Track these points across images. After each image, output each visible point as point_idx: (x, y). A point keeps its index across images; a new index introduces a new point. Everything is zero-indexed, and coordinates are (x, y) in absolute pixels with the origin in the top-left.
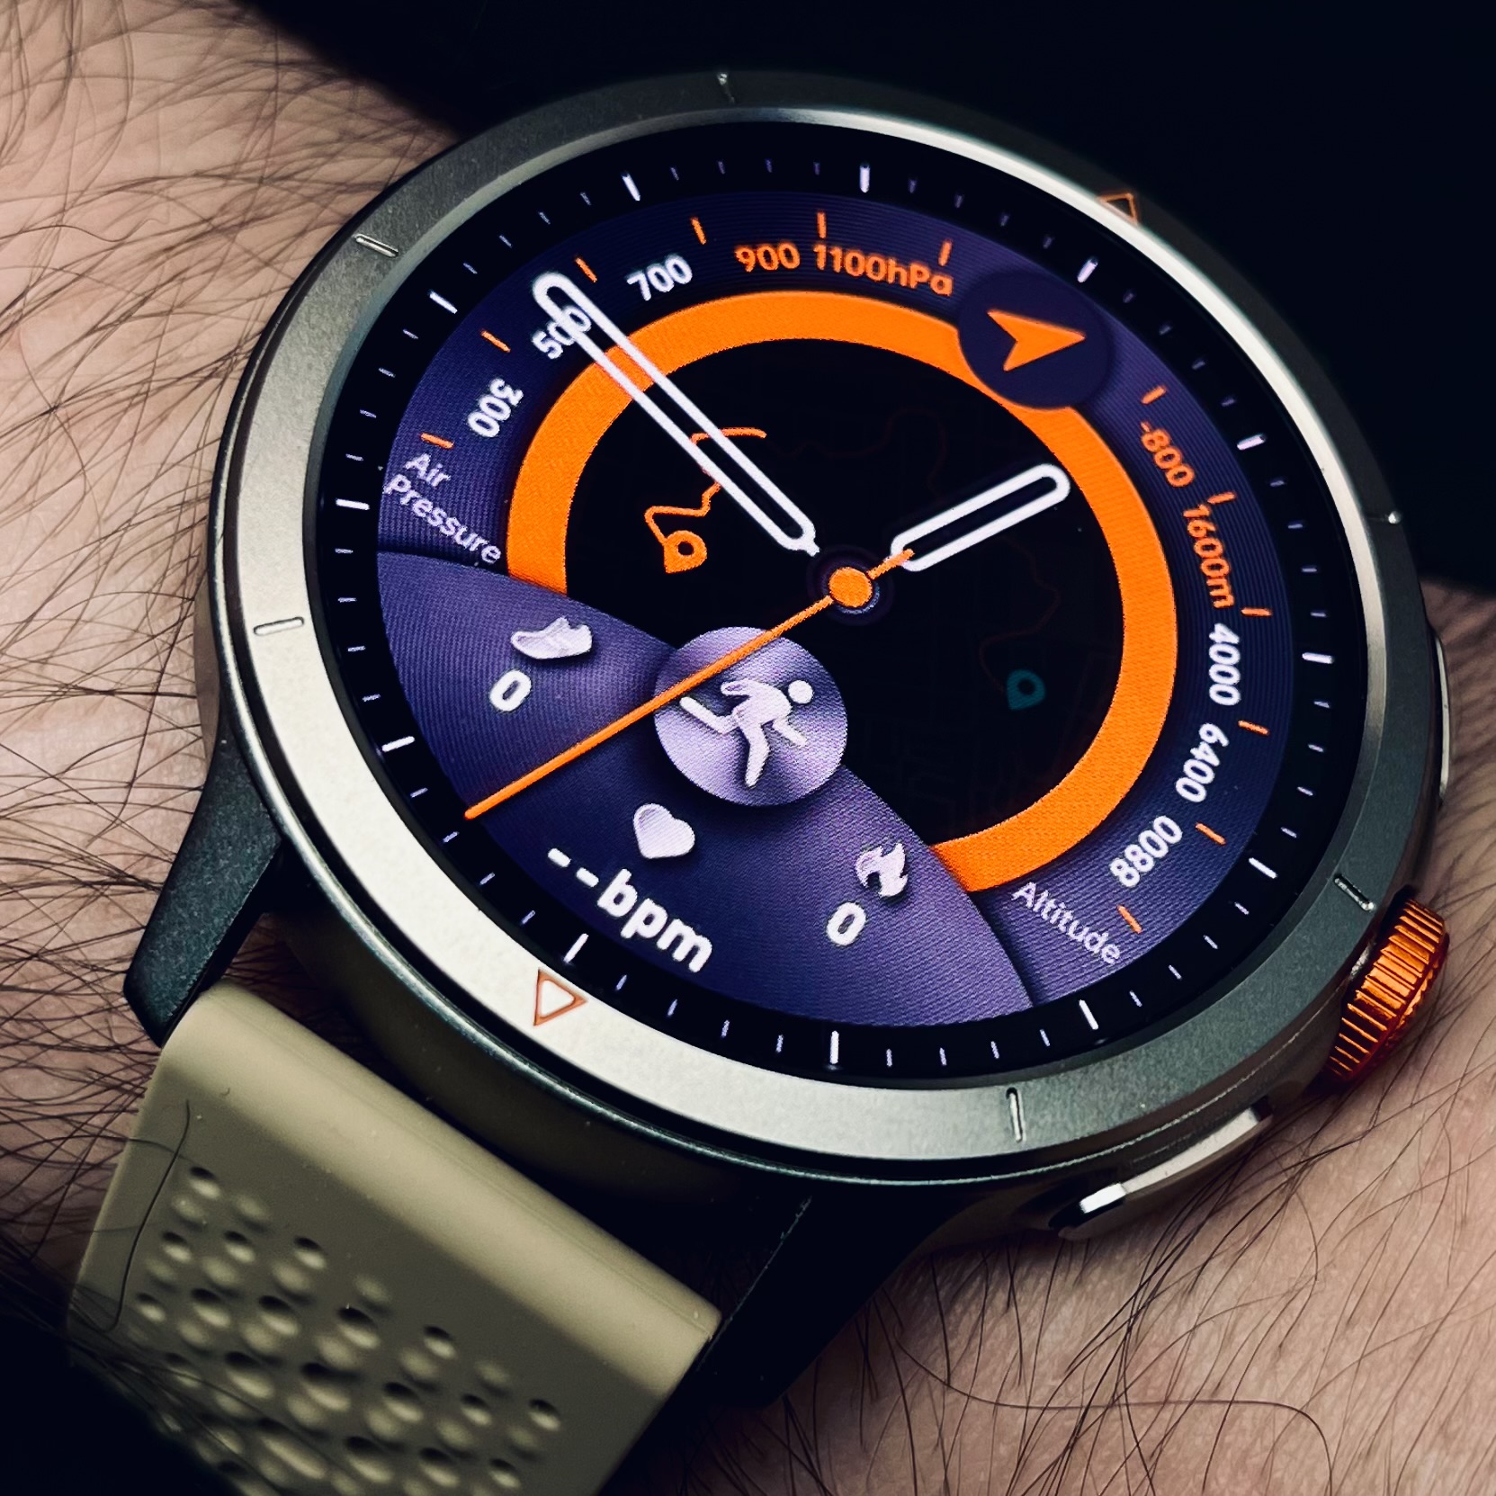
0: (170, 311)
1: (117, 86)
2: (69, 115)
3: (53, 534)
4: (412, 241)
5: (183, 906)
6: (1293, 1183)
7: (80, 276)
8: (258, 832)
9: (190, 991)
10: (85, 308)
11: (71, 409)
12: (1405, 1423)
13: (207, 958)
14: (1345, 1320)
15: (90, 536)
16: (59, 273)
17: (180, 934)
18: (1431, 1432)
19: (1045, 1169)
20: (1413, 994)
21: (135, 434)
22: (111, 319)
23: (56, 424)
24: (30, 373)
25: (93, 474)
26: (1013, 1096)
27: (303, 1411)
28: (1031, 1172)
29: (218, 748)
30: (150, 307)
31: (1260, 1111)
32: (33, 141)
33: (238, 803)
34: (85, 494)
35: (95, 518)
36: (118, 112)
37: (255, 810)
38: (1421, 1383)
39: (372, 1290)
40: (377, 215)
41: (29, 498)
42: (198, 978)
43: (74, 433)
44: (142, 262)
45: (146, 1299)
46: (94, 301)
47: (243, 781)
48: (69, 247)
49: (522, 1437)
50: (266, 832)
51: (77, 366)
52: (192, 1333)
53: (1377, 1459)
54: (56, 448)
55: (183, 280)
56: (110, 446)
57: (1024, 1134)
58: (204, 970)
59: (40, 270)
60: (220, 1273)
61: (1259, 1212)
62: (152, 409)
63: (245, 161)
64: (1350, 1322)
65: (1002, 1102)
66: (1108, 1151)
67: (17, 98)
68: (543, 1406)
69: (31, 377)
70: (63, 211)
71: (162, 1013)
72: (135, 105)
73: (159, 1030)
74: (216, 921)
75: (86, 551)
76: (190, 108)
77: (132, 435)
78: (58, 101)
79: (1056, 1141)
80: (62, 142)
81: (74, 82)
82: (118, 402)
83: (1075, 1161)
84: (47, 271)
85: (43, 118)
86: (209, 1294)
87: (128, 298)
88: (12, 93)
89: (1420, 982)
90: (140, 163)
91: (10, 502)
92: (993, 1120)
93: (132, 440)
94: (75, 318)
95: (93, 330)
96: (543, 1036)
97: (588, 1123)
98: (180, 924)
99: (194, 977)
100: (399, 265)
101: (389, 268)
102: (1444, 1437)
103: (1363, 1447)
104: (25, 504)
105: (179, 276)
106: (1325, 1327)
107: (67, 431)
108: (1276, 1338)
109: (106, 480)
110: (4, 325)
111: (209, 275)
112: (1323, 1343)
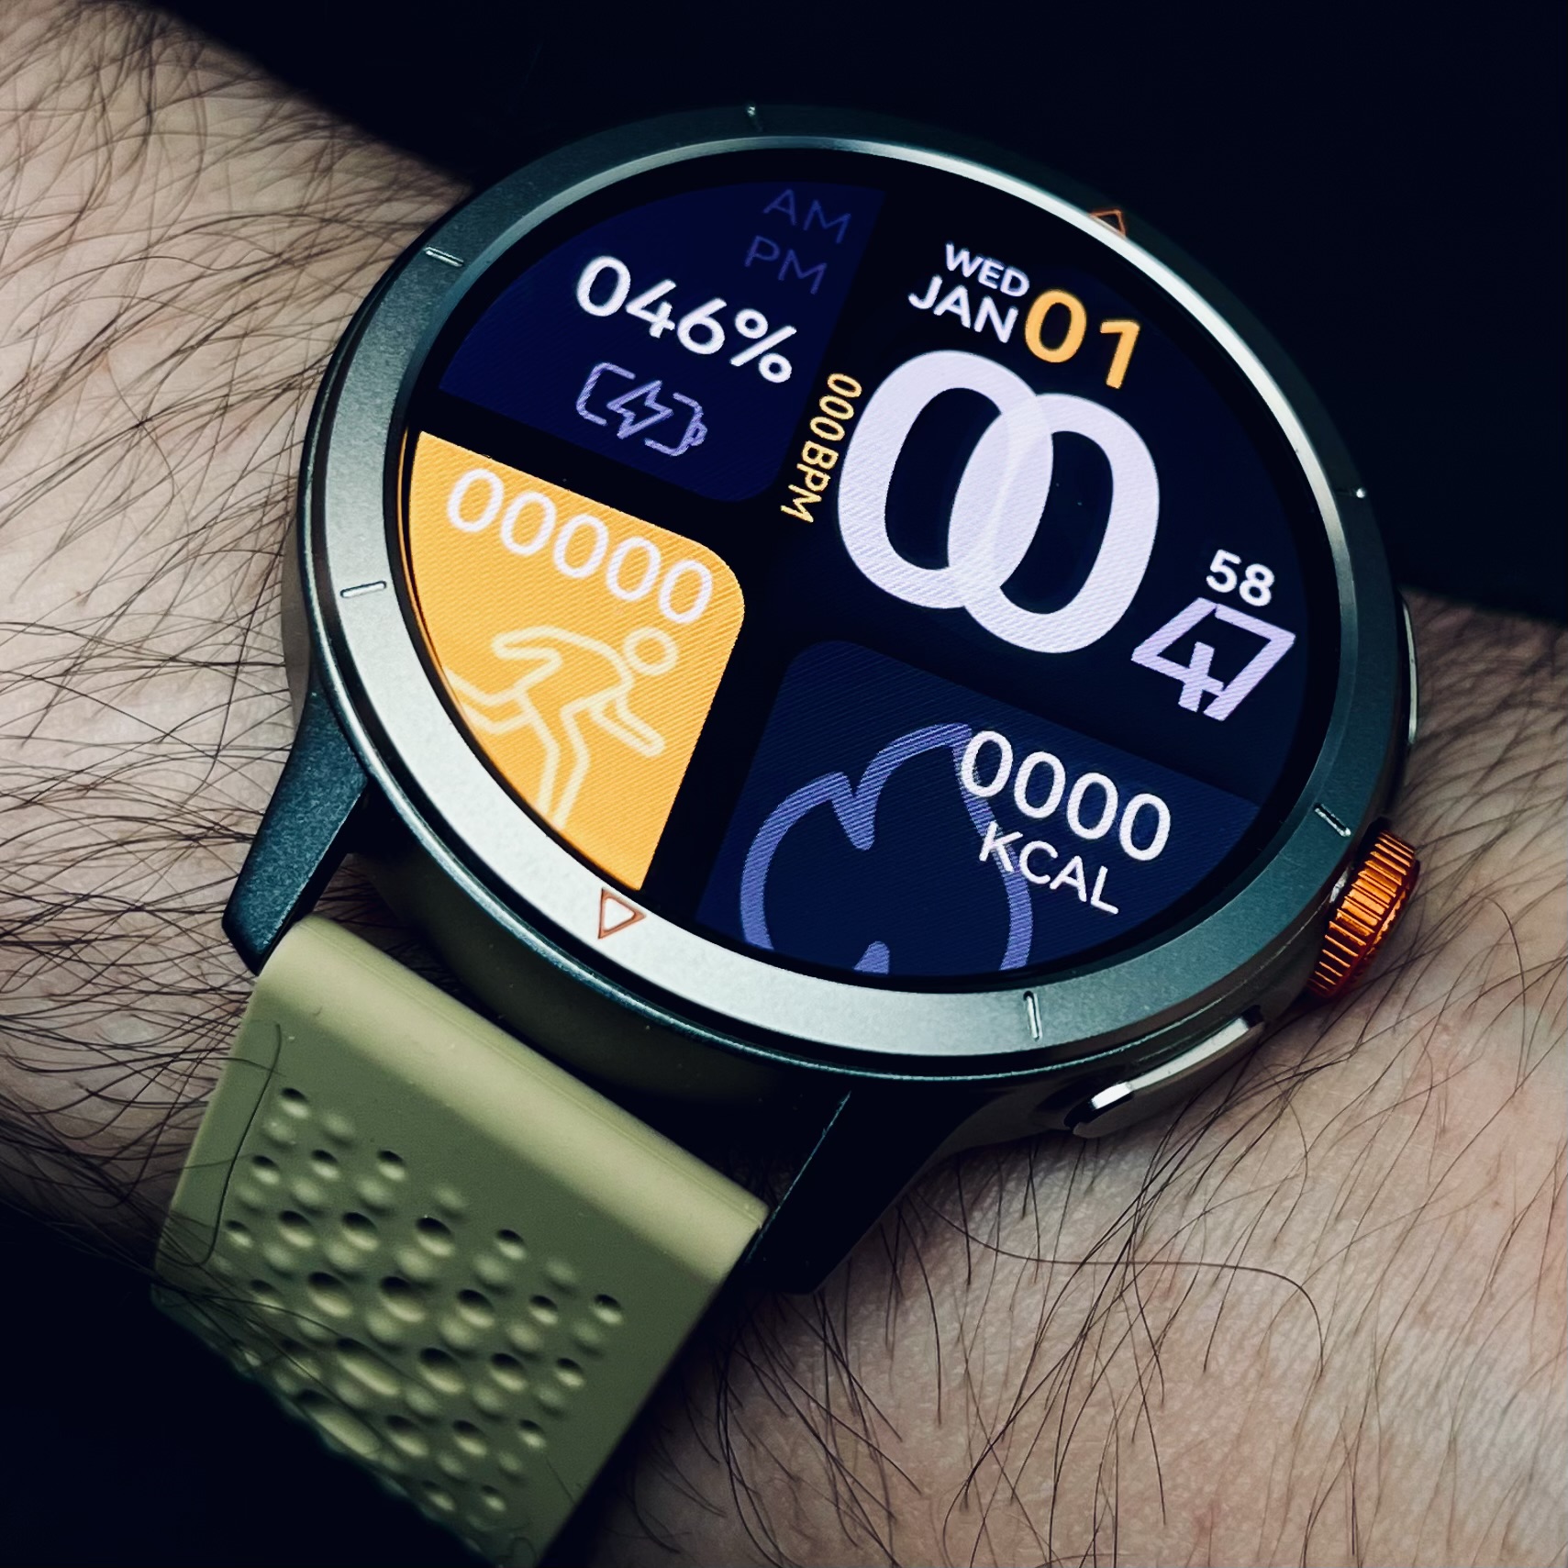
0: (245, 335)
1: (191, 143)
2: (149, 169)
3: (145, 532)
4: (477, 252)
5: (277, 844)
6: (1286, 1096)
7: (164, 305)
8: (347, 772)
9: (284, 921)
10: (169, 334)
11: (156, 423)
12: (1389, 1305)
13: (300, 889)
14: (1333, 1217)
15: (180, 531)
16: (146, 302)
17: (274, 870)
18: (1412, 1312)
19: (1060, 1066)
20: (1388, 912)
21: (217, 443)
22: (193, 342)
24: (119, 392)
25: (180, 477)
26: (1030, 1000)
27: (381, 1327)
28: (1047, 1069)
29: (308, 700)
30: (228, 330)
31: (1251, 1019)
32: (118, 190)
33: (327, 749)
34: (173, 496)
35: (182, 518)
36: (194, 163)
37: (343, 753)
38: (1405, 1270)
39: (450, 1197)
42: (292, 909)
43: (160, 442)
44: (220, 292)
45: (236, 1226)
46: (177, 327)
47: (332, 729)
48: (155, 279)
49: (587, 1333)
50: (354, 774)
51: (162, 382)
52: (278, 1256)
53: (1363, 1335)
54: (146, 455)
55: (256, 308)
56: (193, 454)
57: (1041, 1033)
58: (297, 901)
59: (129, 300)
60: (307, 1192)
61: (1254, 1124)
62: (231, 420)
63: (308, 205)
64: (1338, 1218)
65: (1020, 1004)
66: (1116, 1051)
68: (606, 1301)
69: (120, 395)
70: (150, 246)
71: (258, 942)
72: (208, 158)
73: (255, 960)
74: (308, 855)
75: (176, 546)
76: (257, 160)
77: (214, 444)
78: (137, 156)
79: (1071, 1039)
80: (144, 189)
81: (152, 138)
82: (202, 416)
84: (135, 301)
85: (127, 169)
86: (295, 1216)
87: (207, 324)
88: (97, 148)
89: (1393, 901)
90: (215, 205)
91: (104, 506)
92: (1011, 1019)
93: (214, 447)
94: (160, 343)
95: (177, 352)
96: (608, 948)
97: (648, 1027)
98: (275, 861)
99: (289, 908)
100: (465, 273)
101: (458, 275)
102: (1424, 1315)
103: (1350, 1326)
104: (120, 504)
105: (251, 306)
106: (1316, 1222)
107: (155, 442)
108: (1271, 1233)
109: (192, 484)
110: (95, 352)
111: (279, 305)
112: (1314, 1236)
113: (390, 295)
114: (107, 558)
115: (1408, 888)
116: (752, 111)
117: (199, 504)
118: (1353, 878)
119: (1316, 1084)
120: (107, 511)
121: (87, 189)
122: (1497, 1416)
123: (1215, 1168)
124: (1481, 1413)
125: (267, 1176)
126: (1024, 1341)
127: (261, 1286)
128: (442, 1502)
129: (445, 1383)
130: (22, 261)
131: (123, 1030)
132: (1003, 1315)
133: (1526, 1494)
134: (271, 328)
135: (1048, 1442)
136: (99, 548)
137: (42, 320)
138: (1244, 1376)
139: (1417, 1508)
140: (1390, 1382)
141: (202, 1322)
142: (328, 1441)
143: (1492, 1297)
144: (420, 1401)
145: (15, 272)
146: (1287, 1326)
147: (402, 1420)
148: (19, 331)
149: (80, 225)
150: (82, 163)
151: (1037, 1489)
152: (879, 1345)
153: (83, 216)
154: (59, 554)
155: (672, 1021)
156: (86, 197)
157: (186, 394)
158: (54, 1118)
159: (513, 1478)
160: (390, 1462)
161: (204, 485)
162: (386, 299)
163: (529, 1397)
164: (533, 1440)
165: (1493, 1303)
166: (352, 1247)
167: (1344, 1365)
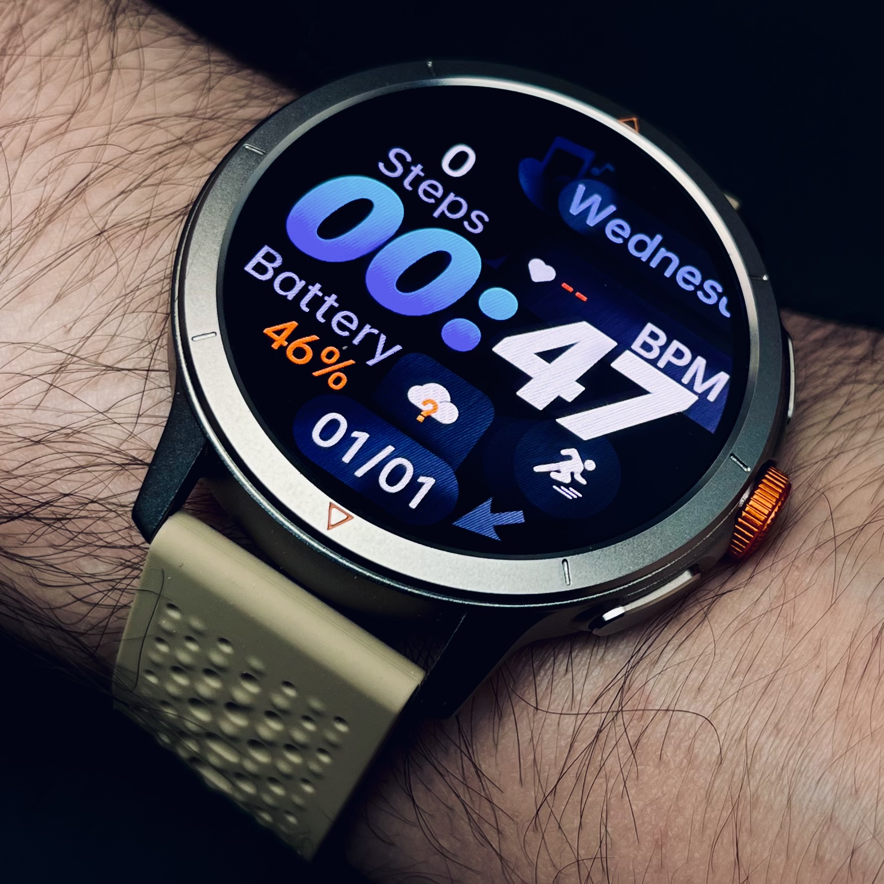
0: (160, 183)
1: (136, 73)
2: (112, 89)
3: (102, 294)
4: (272, 147)
5: (159, 474)
7: (116, 167)
8: (195, 437)
9: (163, 516)
10: (119, 182)
11: (110, 232)
12: (758, 725)
13: (171, 499)
14: (730, 676)
15: (120, 294)
16: (107, 165)
17: (158, 488)
18: (770, 728)
20: (770, 513)
21: (142, 244)
22: (132, 187)
23: (103, 239)
24: (90, 214)
25: (122, 263)
26: (565, 563)
27: (227, 728)
28: (575, 601)
30: (150, 181)
31: (693, 570)
32: (94, 101)
33: (185, 423)
34: (118, 273)
35: (122, 286)
36: (136, 86)
37: (193, 426)
38: (767, 705)
39: (256, 663)
40: (256, 134)
41: (90, 276)
42: (167, 510)
43: (112, 243)
44: (148, 159)
45: (150, 672)
46: (123, 179)
47: (188, 412)
49: (331, 736)
50: (198, 437)
51: (113, 211)
52: (172, 689)
54: (104, 251)
55: (167, 168)
56: (130, 250)
57: (571, 582)
59: (97, 164)
60: (184, 657)
62: (150, 232)
63: (198, 110)
64: (733, 676)
65: (560, 566)
67: (86, 80)
68: (340, 720)
69: (91, 216)
70: (108, 134)
71: (150, 527)
72: (144, 83)
73: (149, 535)
75: (118, 301)
76: (173, 83)
77: (140, 245)
78: (106, 82)
79: (586, 586)
80: (108, 100)
81: (115, 72)
82: (135, 228)
84: (100, 165)
85: (99, 89)
86: (179, 669)
87: (140, 177)
88: (83, 78)
89: (774, 507)
90: (147, 110)
91: (81, 278)
92: (556, 575)
93: (140, 247)
94: (114, 187)
95: (123, 192)
96: (333, 535)
97: (356, 578)
98: (158, 483)
99: (165, 509)
100: (265, 159)
101: (261, 161)
102: (777, 730)
103: (737, 736)
104: (88, 278)
105: (164, 167)
106: (721, 678)
107: (108, 243)
108: (697, 684)
109: (128, 266)
110: (79, 191)
111: (180, 166)
112: (720, 686)
113: (225, 171)
114: (81, 308)
115: (783, 499)
117: (132, 278)
118: (752, 494)
119: (726, 600)
120: (81, 282)
121: (77, 101)
122: (813, 786)
123: (669, 648)
124: (804, 784)
125: (163, 648)
126: (565, 742)
127: (165, 703)
128: (266, 817)
129: (261, 757)
130: (40, 141)
131: (89, 566)
132: (554, 728)
133: (828, 829)
134: (174, 180)
135: (576, 798)
136: (77, 302)
137: (49, 175)
138: (681, 762)
139: (771, 837)
140: (757, 767)
142: (207, 782)
143: (813, 719)
144: (249, 766)
145: (36, 147)
146: (704, 736)
147: (239, 774)
148: (38, 179)
149: (73, 120)
150: (75, 86)
151: (571, 821)
152: (489, 743)
153: (75, 115)
154: (56, 305)
156: (76, 106)
157: (125, 217)
158: (58, 612)
159: (299, 808)
160: (238, 795)
161: (134, 268)
162: (222, 174)
163: (304, 767)
164: (308, 789)
165: (814, 722)
166: (209, 686)
167: (733, 758)
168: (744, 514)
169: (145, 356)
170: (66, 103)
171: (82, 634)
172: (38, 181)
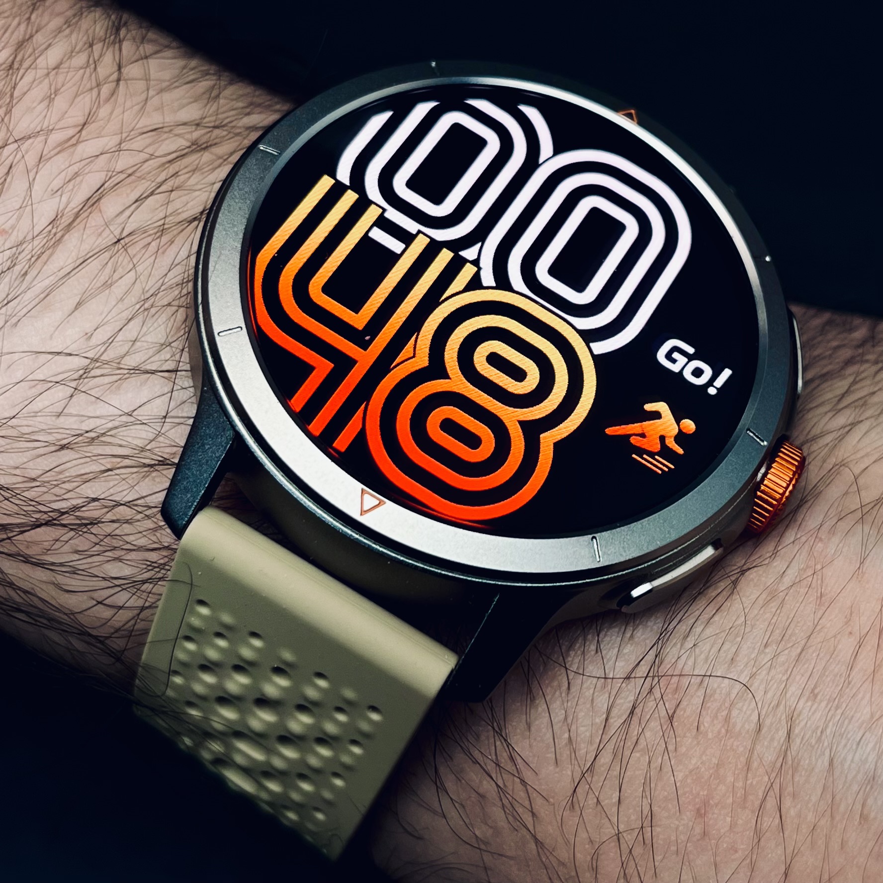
0: (172, 191)
1: (142, 84)
3: (122, 299)
4: (287, 147)
5: (189, 469)
6: (735, 583)
7: (130, 175)
8: (224, 430)
9: (193, 511)
10: (132, 191)
11: (127, 240)
12: (794, 691)
13: (201, 494)
14: (763, 645)
15: (140, 298)
16: (120, 174)
17: (187, 483)
18: (806, 694)
19: (612, 576)
20: (788, 486)
21: (158, 249)
22: (145, 195)
23: (120, 246)
24: (106, 223)
25: (140, 269)
26: (594, 540)
27: (255, 724)
28: (606, 577)
29: (202, 392)
30: (163, 188)
31: (716, 546)
33: (213, 417)
35: (141, 291)
36: (144, 96)
37: (222, 420)
38: (802, 671)
39: (287, 656)
40: (270, 136)
41: (109, 282)
42: (197, 504)
43: (129, 250)
44: (159, 167)
45: (175, 673)
46: (136, 187)
47: (215, 406)
48: (124, 161)
49: (365, 726)
50: (227, 431)
51: (129, 217)
52: (198, 688)
53: (781, 707)
54: (121, 258)
55: (178, 176)
56: (146, 256)
57: (601, 558)
58: (200, 500)
59: (111, 173)
60: (212, 654)
61: (719, 598)
62: (166, 237)
63: (205, 118)
64: (766, 645)
65: (589, 543)
66: (643, 566)
68: (374, 709)
69: (107, 225)
70: (120, 144)
71: (180, 522)
72: (151, 92)
73: (179, 532)
74: (205, 475)
75: (138, 306)
76: (178, 93)
78: (113, 93)
79: (617, 561)
80: (117, 111)
81: (122, 83)
83: (627, 571)
84: (114, 173)
86: (207, 666)
87: (152, 185)
88: (92, 89)
89: (791, 480)
90: (155, 120)
91: (100, 285)
92: (585, 552)
93: (157, 252)
94: (128, 195)
95: (136, 201)
96: (366, 520)
97: (389, 563)
98: (187, 478)
99: (195, 504)
100: (280, 159)
101: (277, 160)
102: (814, 695)
103: (774, 703)
104: (108, 285)
105: (176, 174)
106: (754, 649)
107: (126, 250)
108: (730, 656)
109: (146, 272)
110: (93, 201)
111: (191, 174)
112: (753, 656)
113: (241, 171)
114: (101, 314)
115: (799, 472)
116: (434, 64)
117: (150, 284)
118: (769, 468)
119: (752, 575)
120: (102, 288)
121: (87, 114)
122: (854, 747)
123: (699, 622)
124: (845, 745)
125: (191, 646)
126: (600, 720)
127: (190, 704)
128: (292, 816)
129: (290, 753)
130: (53, 153)
131: (115, 570)
132: (588, 706)
133: (872, 787)
134: (187, 186)
135: (615, 772)
136: (97, 308)
137: (64, 184)
138: (719, 732)
139: (814, 799)
140: (797, 731)
141: (161, 723)
142: (230, 784)
143: (849, 683)
144: (278, 763)
145: (50, 158)
146: (740, 704)
147: (269, 773)
148: (52, 190)
149: (84, 132)
150: (84, 97)
151: (610, 797)
152: (523, 725)
153: (85, 127)
154: (76, 312)
155: (402, 558)
156: (86, 117)
157: (142, 223)
158: (79, 617)
159: (328, 803)
160: (264, 795)
161: (152, 273)
162: (239, 174)
163: (334, 760)
164: (339, 782)
165: (850, 686)
166: (238, 683)
167: (772, 724)
168: (763, 487)
169: (167, 359)
170: (76, 115)
171: (107, 638)
172: (53, 192)
